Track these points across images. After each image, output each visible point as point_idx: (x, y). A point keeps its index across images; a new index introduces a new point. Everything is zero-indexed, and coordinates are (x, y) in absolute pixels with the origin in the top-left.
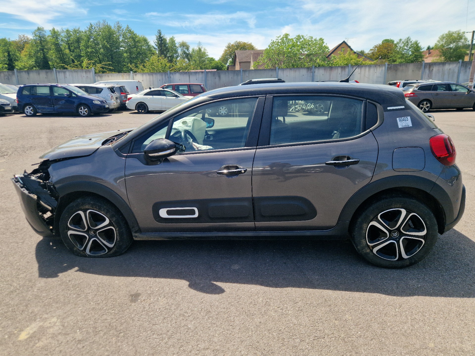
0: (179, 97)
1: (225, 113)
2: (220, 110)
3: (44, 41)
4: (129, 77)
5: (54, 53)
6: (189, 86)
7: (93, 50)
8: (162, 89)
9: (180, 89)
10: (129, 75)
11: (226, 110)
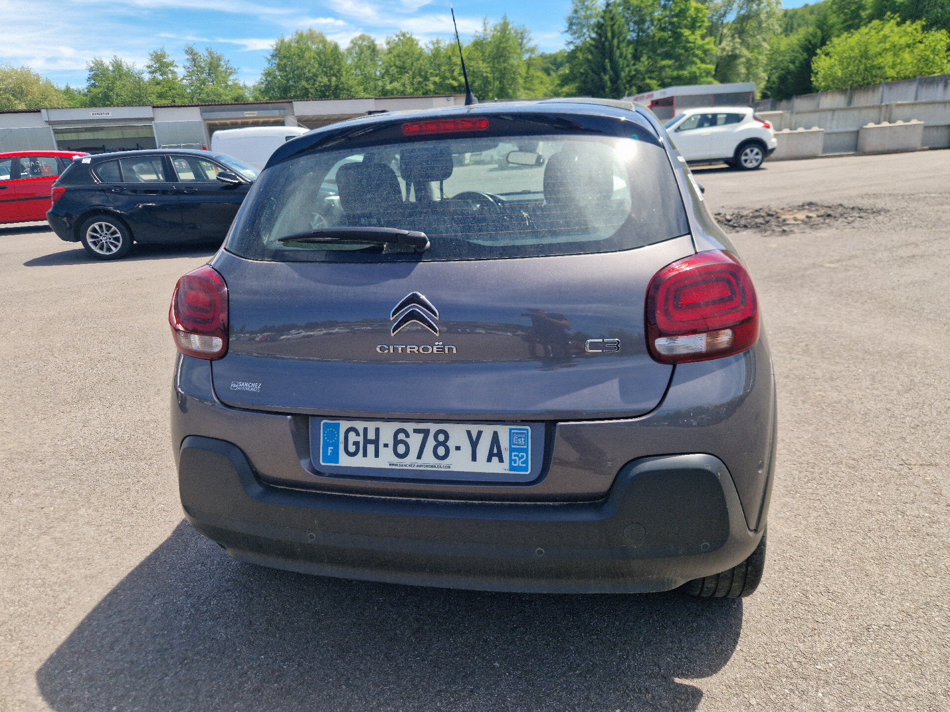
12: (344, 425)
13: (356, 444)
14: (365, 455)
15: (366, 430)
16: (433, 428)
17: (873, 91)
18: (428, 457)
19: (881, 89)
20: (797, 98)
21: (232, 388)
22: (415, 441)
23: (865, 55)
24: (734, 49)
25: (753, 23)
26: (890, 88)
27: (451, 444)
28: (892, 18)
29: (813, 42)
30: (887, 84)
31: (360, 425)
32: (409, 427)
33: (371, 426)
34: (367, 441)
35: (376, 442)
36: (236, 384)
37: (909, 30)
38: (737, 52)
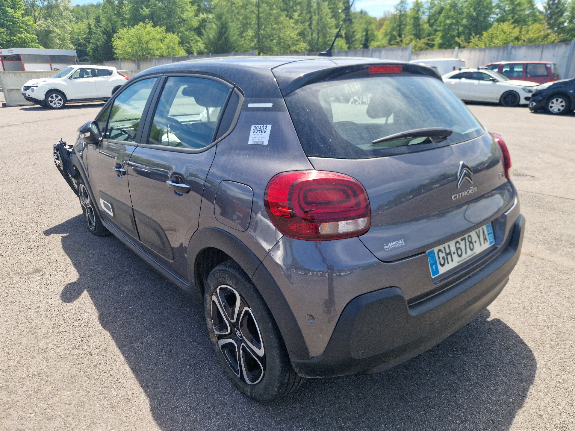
0: (498, 81)
1: (559, 110)
2: (553, 103)
3: (404, 15)
4: (452, 55)
5: (411, 28)
6: (525, 66)
7: (454, 21)
8: (476, 70)
9: (516, 69)
10: (453, 52)
11: (564, 104)
12: (436, 250)
13: (443, 258)
14: (448, 263)
15: (444, 248)
16: (466, 236)
17: (150, 62)
18: (469, 252)
19: (154, 61)
20: (106, 63)
21: (386, 249)
22: (462, 245)
23: (140, 41)
24: (48, 27)
25: (55, 11)
26: (159, 61)
27: (473, 241)
28: (149, 23)
29: (107, 29)
30: (157, 59)
31: (441, 247)
32: (459, 239)
33: (446, 245)
34: (447, 254)
35: (450, 253)
36: (387, 245)
37: (159, 30)
38: (51, 29)
